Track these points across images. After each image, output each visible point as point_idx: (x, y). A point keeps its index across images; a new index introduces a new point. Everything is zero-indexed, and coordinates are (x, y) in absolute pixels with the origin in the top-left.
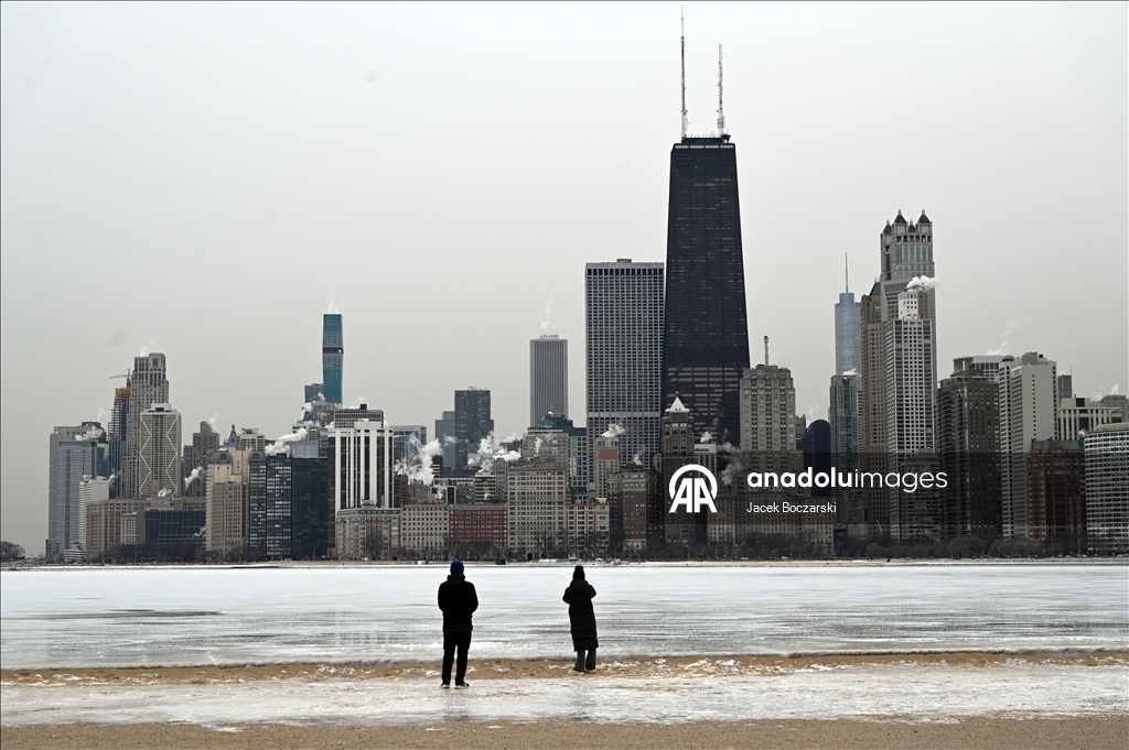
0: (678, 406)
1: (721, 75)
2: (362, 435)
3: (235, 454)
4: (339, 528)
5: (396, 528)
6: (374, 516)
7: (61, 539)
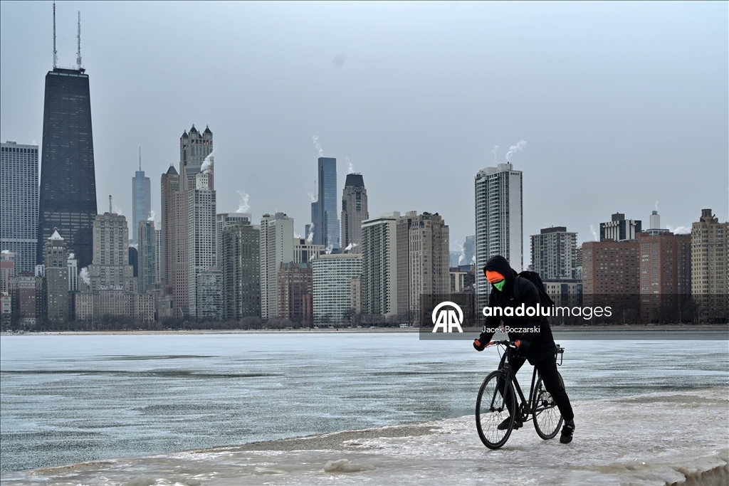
0: (56, 236)
1: (79, 31)
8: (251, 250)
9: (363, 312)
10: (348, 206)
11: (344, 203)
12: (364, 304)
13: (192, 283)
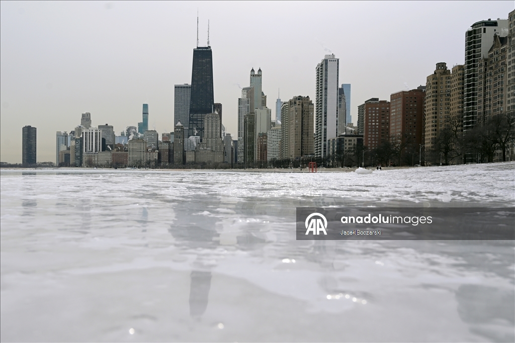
0: (179, 124)
1: (209, 29)
2: (91, 131)
4: (84, 158)
5: (97, 158)
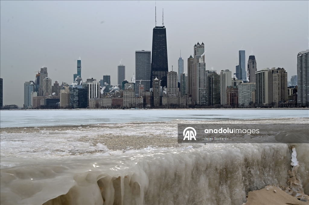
0: (156, 79)
1: (163, 14)
2: (94, 84)
3: (66, 87)
4: (90, 102)
5: (101, 102)
6: (97, 100)
7: (27, 104)
8: (217, 82)
9: (256, 103)
10: (250, 66)
11: (248, 65)
12: (256, 100)
13: (198, 93)
